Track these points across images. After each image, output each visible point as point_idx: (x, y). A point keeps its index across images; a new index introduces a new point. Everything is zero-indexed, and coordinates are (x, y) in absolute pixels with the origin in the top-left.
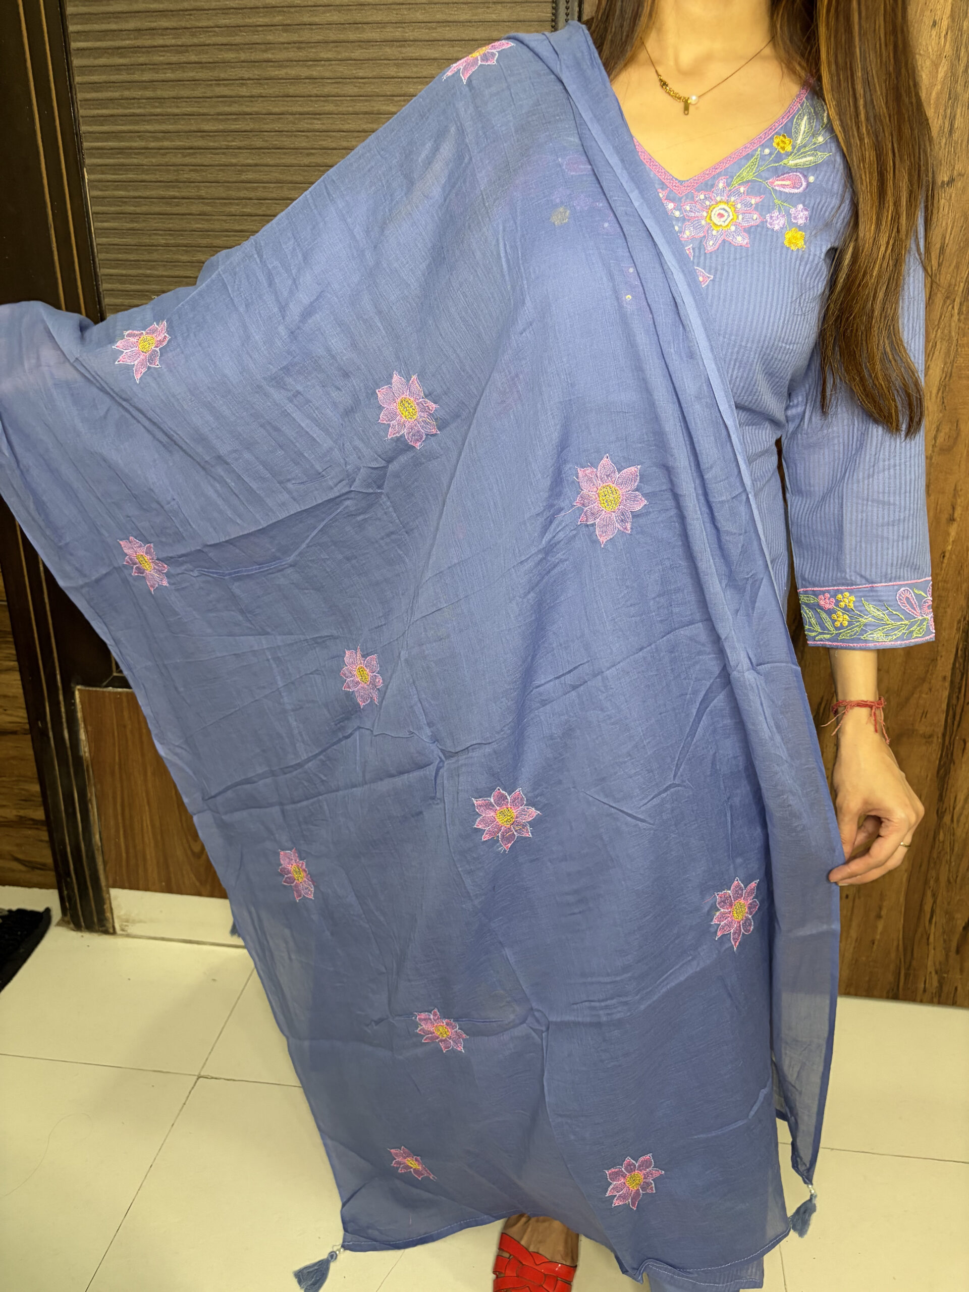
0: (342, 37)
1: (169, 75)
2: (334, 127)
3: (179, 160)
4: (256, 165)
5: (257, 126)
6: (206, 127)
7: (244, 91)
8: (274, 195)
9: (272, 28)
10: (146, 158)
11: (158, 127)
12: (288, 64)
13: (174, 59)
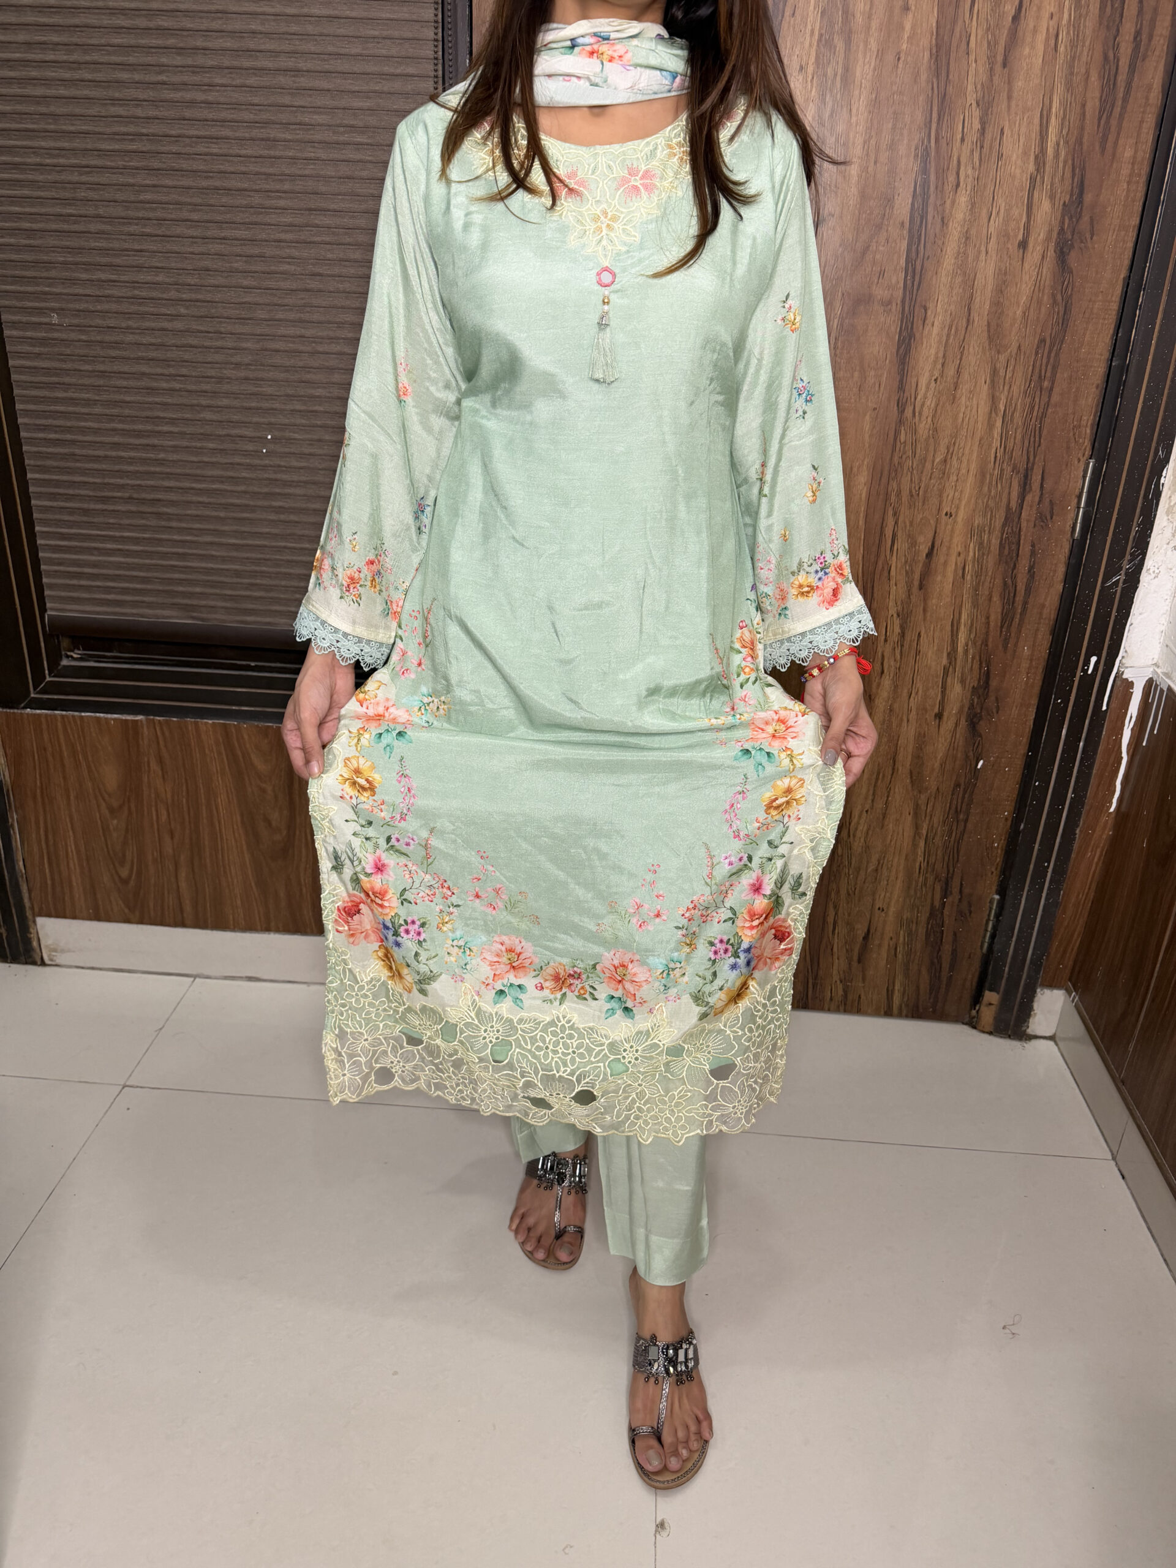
0: (236, 63)
1: (63, 92)
2: (231, 151)
3: (75, 178)
4: (154, 186)
5: (153, 148)
6: (103, 147)
7: (139, 112)
8: (173, 216)
9: (165, 50)
10: (42, 174)
11: (51, 144)
12: (183, 87)
13: (67, 75)
